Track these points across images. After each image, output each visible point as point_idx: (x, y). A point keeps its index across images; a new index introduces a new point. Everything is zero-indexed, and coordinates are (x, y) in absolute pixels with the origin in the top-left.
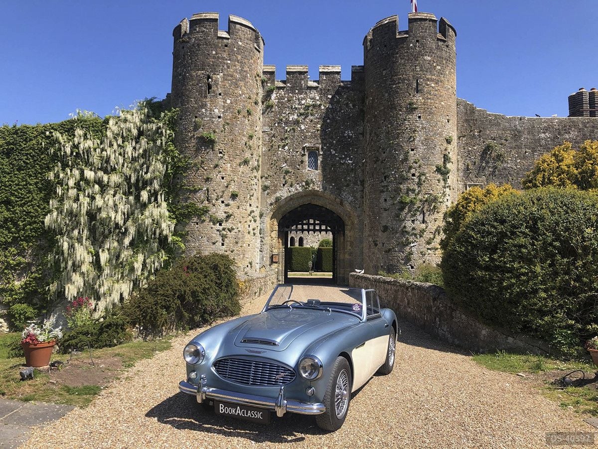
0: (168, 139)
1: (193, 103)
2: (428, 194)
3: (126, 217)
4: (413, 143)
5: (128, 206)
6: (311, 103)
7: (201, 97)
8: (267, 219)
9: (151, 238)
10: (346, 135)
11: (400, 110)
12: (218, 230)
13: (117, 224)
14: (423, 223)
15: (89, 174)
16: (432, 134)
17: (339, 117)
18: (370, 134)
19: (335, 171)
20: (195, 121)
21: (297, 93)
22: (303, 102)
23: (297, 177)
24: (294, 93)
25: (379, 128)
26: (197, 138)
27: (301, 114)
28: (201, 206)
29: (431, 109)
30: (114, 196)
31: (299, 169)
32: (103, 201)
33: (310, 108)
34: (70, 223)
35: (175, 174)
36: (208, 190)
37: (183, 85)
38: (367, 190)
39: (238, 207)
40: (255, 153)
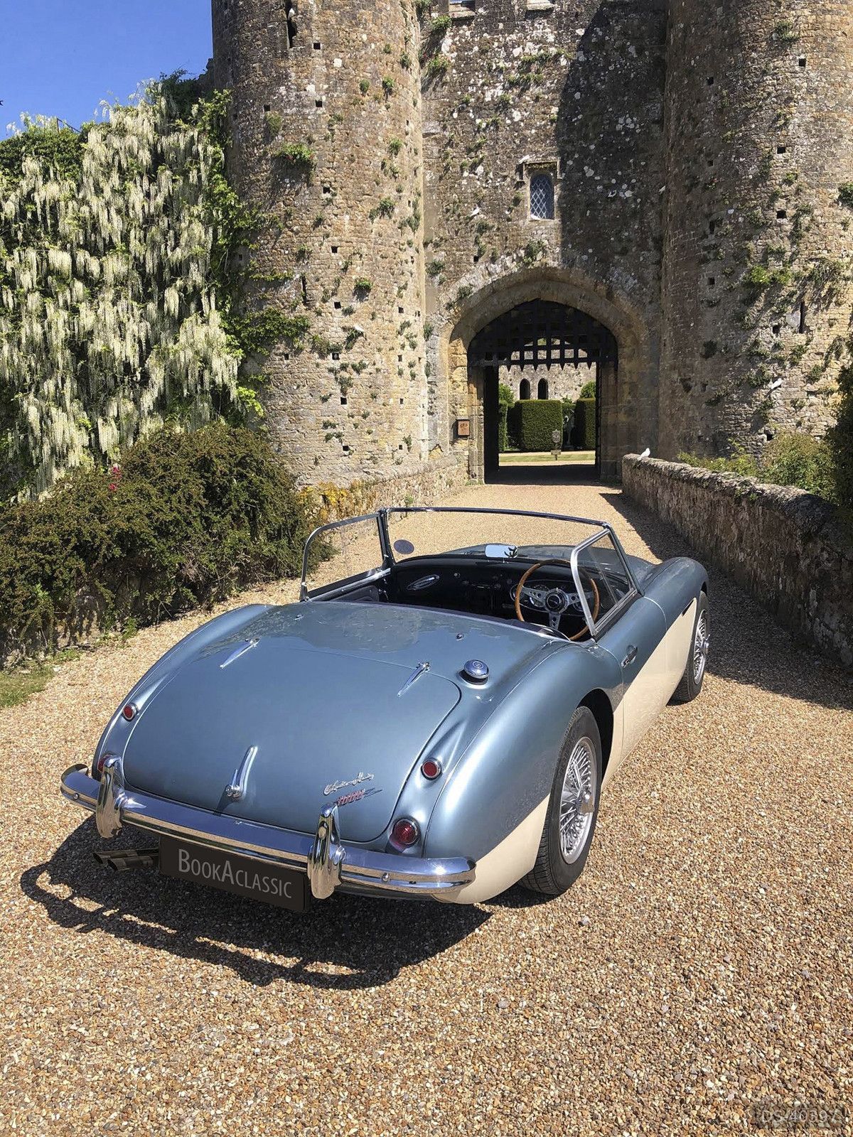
0: (212, 167)
1: (258, 76)
2: (817, 260)
3: (144, 348)
4: (784, 132)
5: (146, 325)
6: (535, 53)
7: (275, 56)
8: (442, 341)
9: (197, 392)
10: (619, 127)
11: (754, 49)
12: (331, 370)
13: (127, 366)
14: (801, 332)
15: (60, 259)
16: (832, 104)
17: (603, 82)
18: (678, 119)
19: (593, 219)
20: (265, 118)
21: (501, 32)
22: (517, 52)
23: (506, 239)
24: (493, 30)
25: (698, 101)
26: (273, 158)
27: (513, 84)
28: (292, 317)
29: (833, 39)
30: (114, 304)
31: (509, 220)
32: (94, 317)
33: (534, 67)
34: (39, 367)
35: (233, 246)
36: (303, 279)
37: (234, 31)
38: (668, 261)
39: (373, 314)
40: (406, 186)
